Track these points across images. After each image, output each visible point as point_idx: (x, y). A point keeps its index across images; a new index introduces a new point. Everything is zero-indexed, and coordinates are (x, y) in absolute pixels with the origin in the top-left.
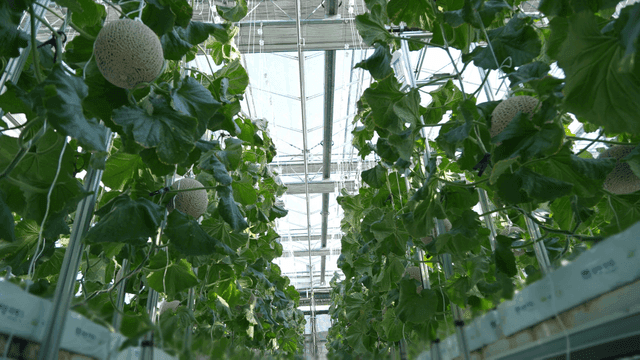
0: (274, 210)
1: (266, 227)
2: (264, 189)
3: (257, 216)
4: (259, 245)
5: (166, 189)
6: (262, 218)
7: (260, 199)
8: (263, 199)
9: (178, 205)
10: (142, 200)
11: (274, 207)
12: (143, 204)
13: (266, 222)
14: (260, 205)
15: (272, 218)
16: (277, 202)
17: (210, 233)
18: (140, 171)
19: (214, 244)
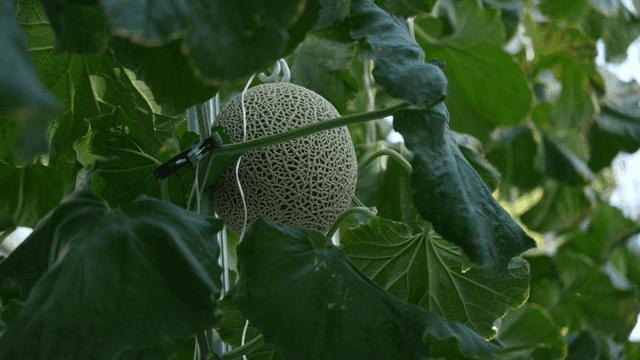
0: (607, 123)
1: (584, 202)
2: (554, 47)
3: (540, 162)
4: (568, 278)
5: (210, 145)
6: (560, 168)
7: (539, 89)
8: (553, 86)
9: (256, 193)
10: (145, 207)
11: (606, 110)
12: (152, 221)
13: (577, 181)
14: (545, 114)
15: (601, 159)
16: (611, 88)
17: (383, 277)
18: (96, 84)
19: (418, 329)
